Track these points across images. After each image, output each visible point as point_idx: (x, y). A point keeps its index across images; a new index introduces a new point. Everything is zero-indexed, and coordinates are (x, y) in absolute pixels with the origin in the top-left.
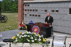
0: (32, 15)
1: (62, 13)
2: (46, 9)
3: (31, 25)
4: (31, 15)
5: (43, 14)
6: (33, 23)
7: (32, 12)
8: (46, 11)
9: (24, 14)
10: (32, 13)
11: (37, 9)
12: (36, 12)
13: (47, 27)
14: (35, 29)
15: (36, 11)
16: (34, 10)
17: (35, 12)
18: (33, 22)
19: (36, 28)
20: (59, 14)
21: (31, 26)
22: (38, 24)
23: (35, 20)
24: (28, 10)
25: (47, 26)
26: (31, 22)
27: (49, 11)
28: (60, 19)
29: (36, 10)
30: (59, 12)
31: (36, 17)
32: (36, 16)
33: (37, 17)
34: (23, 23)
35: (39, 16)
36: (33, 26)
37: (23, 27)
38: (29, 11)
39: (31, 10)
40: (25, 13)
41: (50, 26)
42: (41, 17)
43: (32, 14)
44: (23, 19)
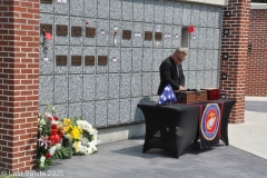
2: (128, 27)
4: (61, 60)
10: (70, 47)
12: (90, 41)
14: (210, 118)
17: (83, 39)
19: (212, 114)
27: (138, 35)
29: (88, 29)
33: (96, 68)
35: (103, 60)
43: (69, 53)
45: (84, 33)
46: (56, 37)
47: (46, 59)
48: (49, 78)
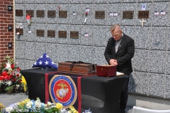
0: (46, 34)
1: (162, 22)
2: (101, 8)
3: (42, 71)
5: (88, 29)
6: (50, 66)
7: (46, 18)
8: (100, 15)
9: (11, 30)
10: (47, 24)
11: (63, 8)
12: (63, 20)
13: (107, 80)
14: (60, 88)
15: (63, 14)
16: (52, 14)
17: (57, 19)
18: (49, 60)
19: (62, 85)
20: (151, 28)
21: (44, 75)
22: (71, 68)
23: (60, 53)
24: (30, 13)
25: (106, 76)
26: (44, 59)
27: (114, 15)
28: (157, 44)
29: (60, 12)
30: (152, 20)
31: (62, 40)
32: (63, 35)
33: (68, 39)
34: (8, 66)
35: (75, 35)
36: (50, 77)
37: (9, 83)
38: (35, 18)
39: (40, 14)
40: (18, 23)
41: (118, 74)
42: (82, 40)
43: (46, 28)
44: (11, 48)
45: (57, 15)
46: (37, 18)
47: (30, 32)
48: (32, 43)
